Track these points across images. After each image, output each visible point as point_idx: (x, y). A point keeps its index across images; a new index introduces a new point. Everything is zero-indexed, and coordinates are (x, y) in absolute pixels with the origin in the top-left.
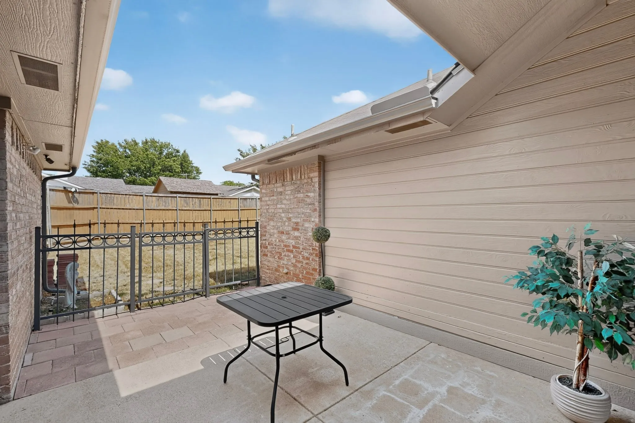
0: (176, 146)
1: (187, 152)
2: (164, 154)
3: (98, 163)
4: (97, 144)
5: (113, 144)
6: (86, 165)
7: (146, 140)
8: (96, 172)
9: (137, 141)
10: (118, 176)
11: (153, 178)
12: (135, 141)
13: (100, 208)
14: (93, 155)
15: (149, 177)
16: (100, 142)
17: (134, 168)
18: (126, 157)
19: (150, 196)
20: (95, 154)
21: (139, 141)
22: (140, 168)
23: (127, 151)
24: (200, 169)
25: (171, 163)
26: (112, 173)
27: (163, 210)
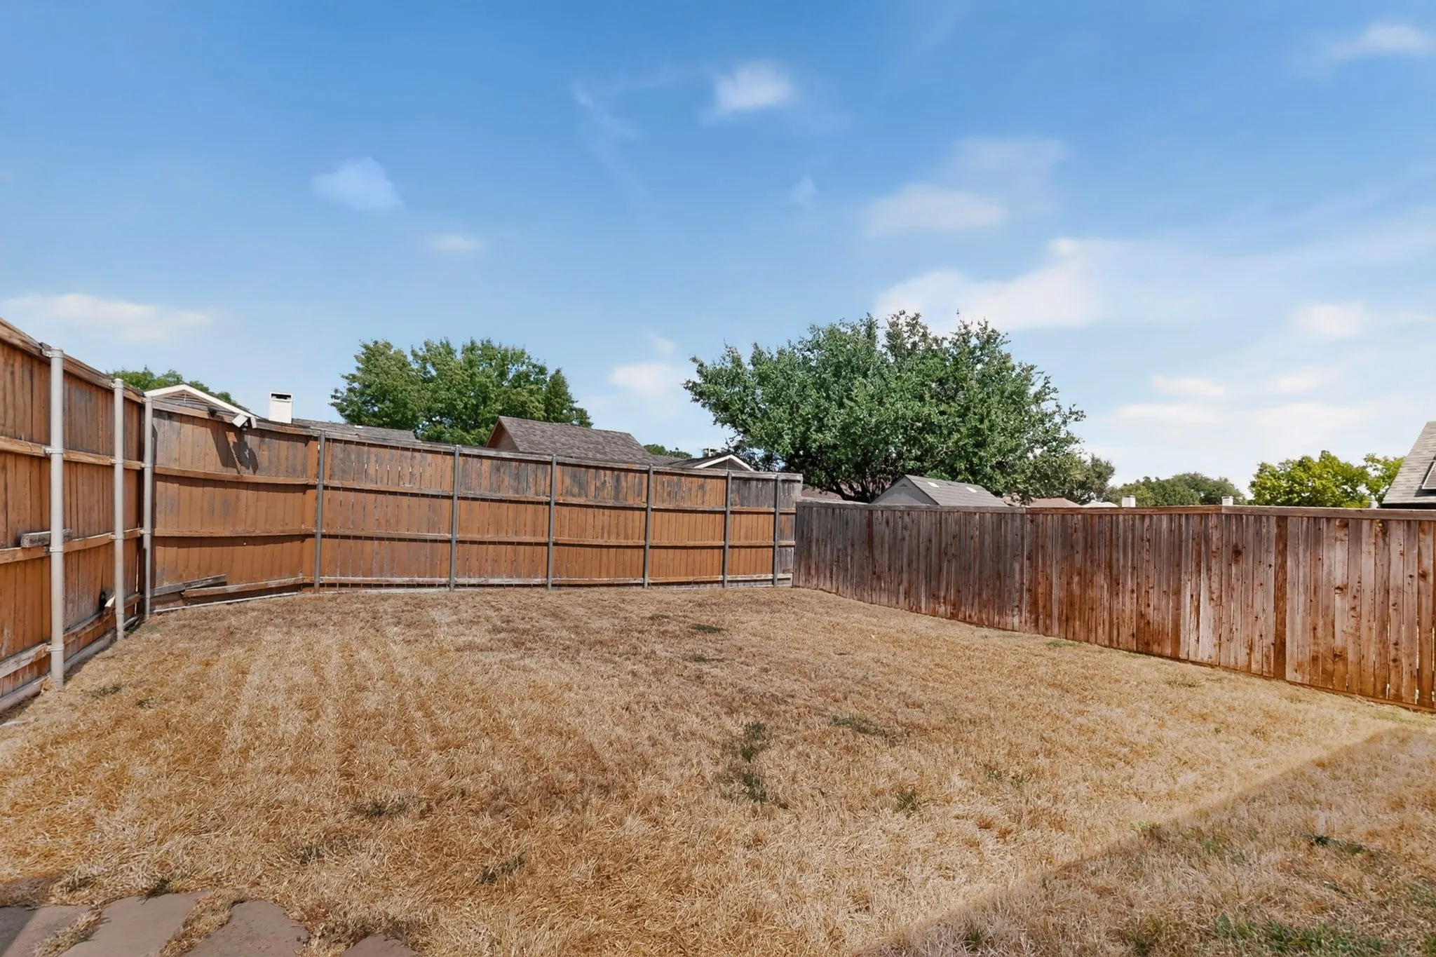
0: (537, 357)
1: (563, 373)
2: (510, 376)
3: (362, 394)
4: (364, 350)
5: (399, 352)
6: (338, 398)
7: (473, 343)
8: (358, 417)
9: (453, 346)
10: (405, 424)
11: (483, 430)
12: (448, 344)
13: (326, 488)
14: (354, 376)
15: (473, 428)
16: (371, 345)
17: (440, 405)
18: (424, 381)
19: (475, 456)
20: (358, 374)
21: (457, 345)
22: (454, 407)
23: (429, 367)
24: (589, 414)
25: (525, 396)
26: (391, 419)
27: (511, 502)
